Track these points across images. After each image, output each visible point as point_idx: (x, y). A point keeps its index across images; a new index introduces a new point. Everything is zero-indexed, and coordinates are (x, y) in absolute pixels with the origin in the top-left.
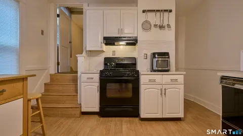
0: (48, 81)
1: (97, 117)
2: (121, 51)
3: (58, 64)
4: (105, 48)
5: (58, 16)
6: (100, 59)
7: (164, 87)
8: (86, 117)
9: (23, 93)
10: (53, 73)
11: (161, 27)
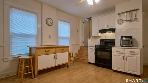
0: (79, 49)
1: (94, 65)
2: (109, 36)
3: (83, 42)
4: (100, 35)
5: (83, 23)
6: (99, 40)
7: (126, 55)
8: (90, 64)
9: (68, 51)
10: (81, 46)
11: (130, 21)
